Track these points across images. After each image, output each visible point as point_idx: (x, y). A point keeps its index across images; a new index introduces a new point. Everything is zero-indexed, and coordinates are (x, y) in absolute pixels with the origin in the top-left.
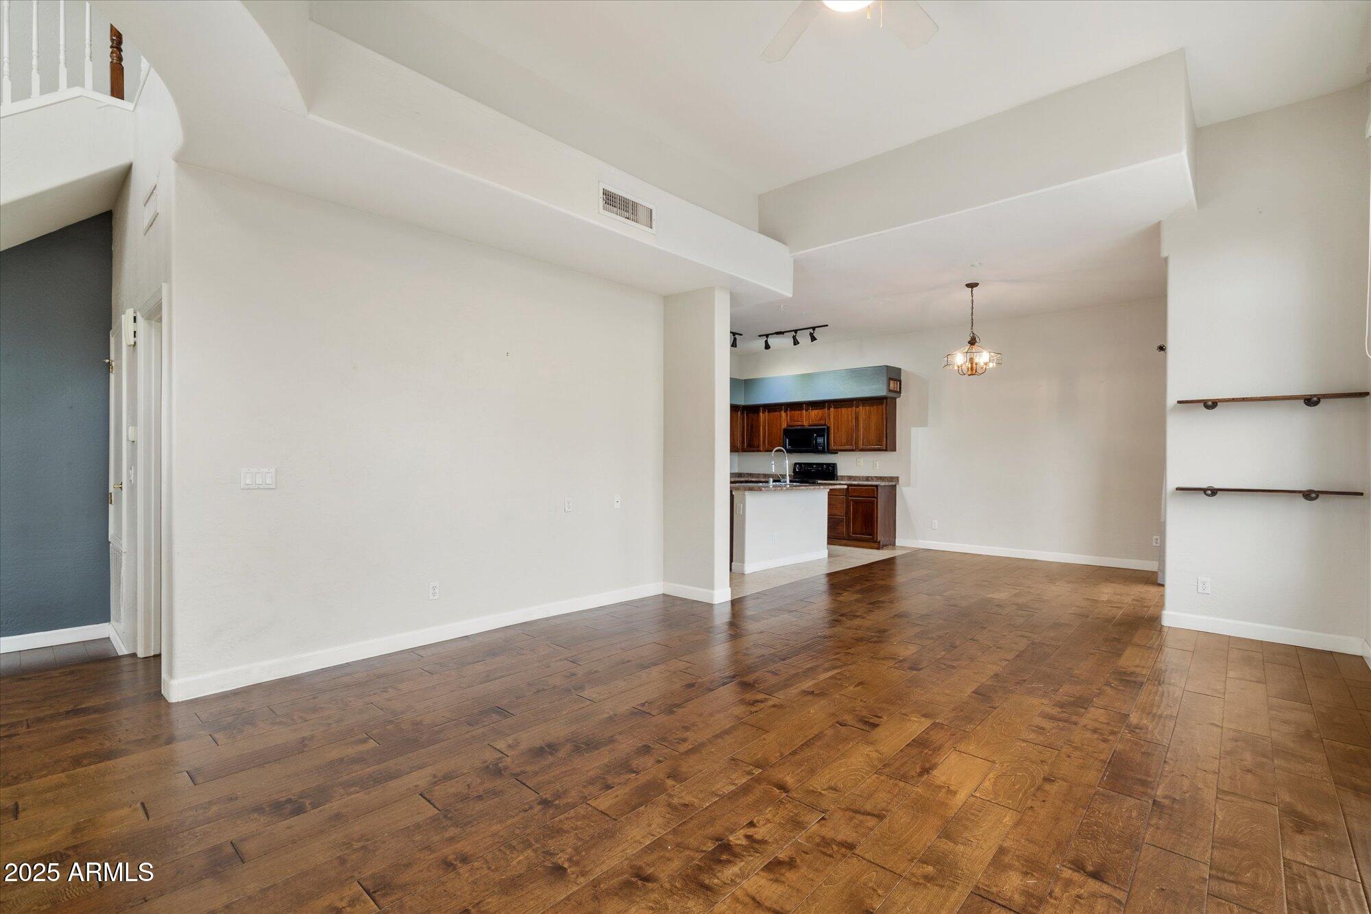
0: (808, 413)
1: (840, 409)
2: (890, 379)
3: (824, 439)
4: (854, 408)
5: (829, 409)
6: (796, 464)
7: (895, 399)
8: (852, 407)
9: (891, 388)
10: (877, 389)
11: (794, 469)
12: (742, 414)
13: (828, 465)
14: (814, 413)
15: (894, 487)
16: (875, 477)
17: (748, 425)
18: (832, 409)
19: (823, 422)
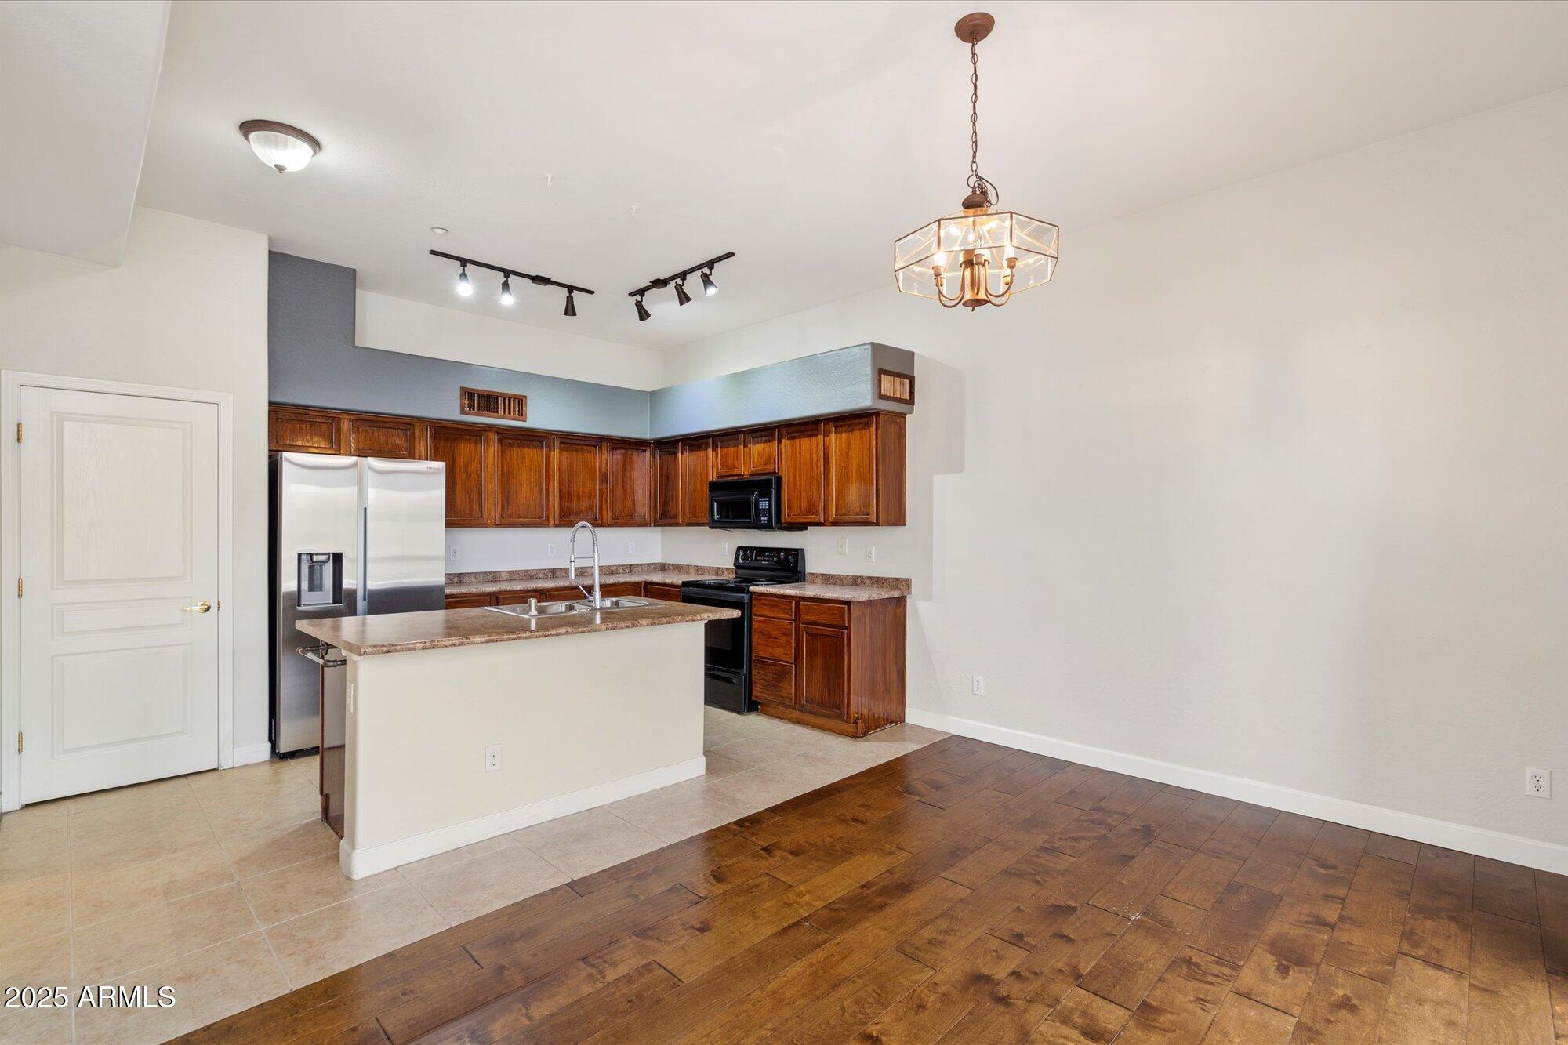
0: (747, 450)
1: (797, 441)
2: (882, 372)
3: (770, 502)
4: (821, 437)
5: (780, 442)
6: (739, 548)
7: (903, 416)
8: (816, 435)
9: (883, 393)
10: (859, 395)
11: (737, 559)
12: (653, 456)
13: (787, 551)
14: (758, 449)
15: (901, 601)
16: (869, 578)
17: (661, 475)
18: (785, 442)
19: (770, 468)
